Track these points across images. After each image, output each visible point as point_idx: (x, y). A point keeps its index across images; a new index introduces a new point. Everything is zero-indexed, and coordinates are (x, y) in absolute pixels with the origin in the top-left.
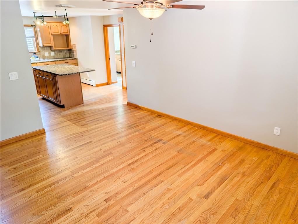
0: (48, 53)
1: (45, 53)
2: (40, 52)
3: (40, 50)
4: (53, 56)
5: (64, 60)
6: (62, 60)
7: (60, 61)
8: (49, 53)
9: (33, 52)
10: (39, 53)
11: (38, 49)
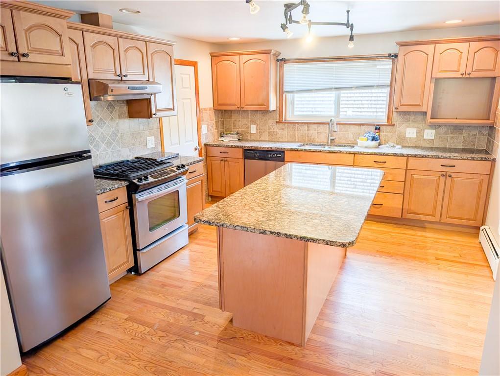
0: (415, 130)
1: (407, 129)
2: (394, 125)
3: (396, 118)
4: (429, 140)
5: (438, 157)
6: (433, 157)
7: (423, 156)
8: (420, 132)
9: (374, 125)
10: (391, 127)
11: (389, 118)
